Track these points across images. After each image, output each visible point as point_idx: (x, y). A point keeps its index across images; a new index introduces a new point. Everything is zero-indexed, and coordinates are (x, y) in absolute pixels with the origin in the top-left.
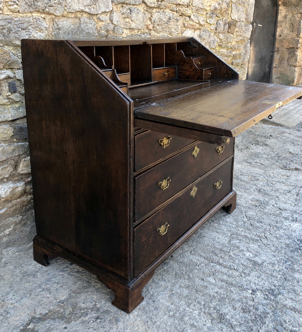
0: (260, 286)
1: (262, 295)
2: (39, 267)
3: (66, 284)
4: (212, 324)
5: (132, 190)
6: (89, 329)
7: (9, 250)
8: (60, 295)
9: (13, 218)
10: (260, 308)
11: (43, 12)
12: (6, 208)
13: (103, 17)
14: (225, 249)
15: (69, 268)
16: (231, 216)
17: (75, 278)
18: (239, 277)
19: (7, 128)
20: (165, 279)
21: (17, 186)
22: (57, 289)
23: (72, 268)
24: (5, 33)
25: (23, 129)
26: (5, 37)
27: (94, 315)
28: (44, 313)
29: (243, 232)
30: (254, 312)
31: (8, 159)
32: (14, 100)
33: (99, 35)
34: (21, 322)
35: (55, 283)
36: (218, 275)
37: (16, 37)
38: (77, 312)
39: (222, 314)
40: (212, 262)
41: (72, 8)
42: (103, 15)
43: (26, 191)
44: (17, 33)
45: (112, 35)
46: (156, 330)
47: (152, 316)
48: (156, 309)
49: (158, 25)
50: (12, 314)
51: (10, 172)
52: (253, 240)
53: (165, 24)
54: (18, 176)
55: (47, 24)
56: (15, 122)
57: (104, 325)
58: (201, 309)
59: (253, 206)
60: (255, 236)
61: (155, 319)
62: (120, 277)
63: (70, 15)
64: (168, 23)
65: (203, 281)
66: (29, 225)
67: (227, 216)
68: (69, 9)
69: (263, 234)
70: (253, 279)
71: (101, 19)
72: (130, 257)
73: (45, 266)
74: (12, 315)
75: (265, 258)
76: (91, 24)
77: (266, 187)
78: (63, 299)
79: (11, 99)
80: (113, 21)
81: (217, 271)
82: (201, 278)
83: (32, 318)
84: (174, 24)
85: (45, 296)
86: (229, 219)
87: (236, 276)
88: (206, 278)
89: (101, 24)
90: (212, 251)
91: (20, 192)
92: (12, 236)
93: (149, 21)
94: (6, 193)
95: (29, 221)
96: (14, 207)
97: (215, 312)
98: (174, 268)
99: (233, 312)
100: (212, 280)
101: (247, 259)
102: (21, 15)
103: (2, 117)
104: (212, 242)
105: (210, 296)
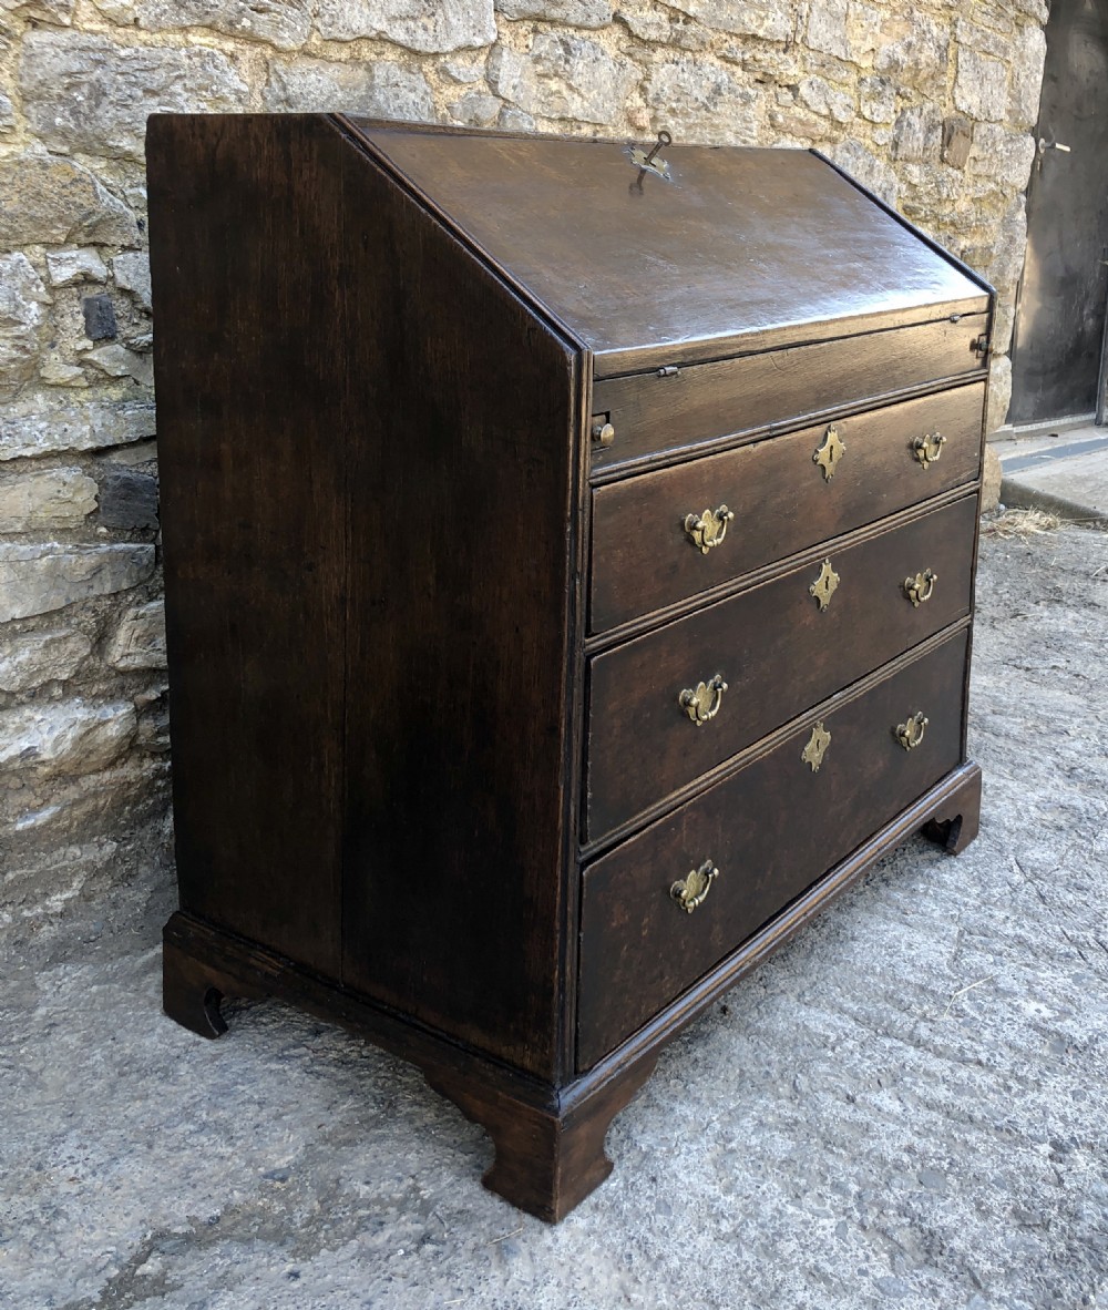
0: (1087, 1127)
1: (1091, 1165)
2: (182, 1040)
3: (294, 1106)
4: (893, 1270)
5: (577, 710)
6: (390, 1279)
7: (61, 974)
8: (270, 1149)
9: (84, 846)
10: (1088, 1212)
11: (230, 31)
12: (57, 804)
13: (458, 67)
14: (939, 986)
15: (304, 1046)
16: (960, 865)
17: (330, 1084)
18: (1000, 1094)
19: (73, 482)
20: (698, 1095)
21: (105, 719)
22: (257, 1126)
23: (321, 1047)
24: (79, 103)
25: (134, 490)
26: (77, 119)
27: (411, 1228)
28: (204, 1217)
29: (1009, 925)
30: (1063, 1229)
31: (70, 605)
32: (103, 370)
34: (113, 1249)
35: (250, 1101)
36: (915, 1084)
37: (120, 123)
38: (340, 1215)
39: (932, 1234)
40: (887, 1034)
41: (341, 23)
42: (460, 61)
43: (138, 742)
44: (126, 106)
46: (664, 1290)
47: (649, 1235)
48: (664, 1207)
49: (673, 111)
50: (74, 1217)
51: (77, 659)
52: (1051, 954)
53: (698, 109)
54: (106, 679)
55: (241, 80)
56: (104, 461)
57: (450, 1267)
58: (845, 1210)
59: (1047, 827)
60: (1060, 940)
61: (662, 1248)
62: (522, 1072)
63: (334, 52)
64: (712, 108)
65: (852, 1107)
66: (144, 881)
67: (944, 864)
68: (330, 26)
69: (1090, 934)
70: (1054, 1101)
71: (454, 73)
72: (562, 990)
73: (211, 1036)
74: (75, 1223)
75: (1101, 1023)
76: (413, 90)
77: (1097, 758)
78: (282, 1163)
79: (91, 364)
80: (500, 86)
81: (908, 1069)
82: (845, 1096)
83: (155, 1237)
84: (734, 115)
85: (211, 1150)
86: (953, 874)
87: (985, 1088)
88: (863, 1094)
89: (451, 92)
90: (887, 992)
91: (114, 743)
92: (77, 920)
93: (636, 95)
94: (57, 742)
95: (146, 864)
96: (89, 806)
97: (903, 1225)
98: (734, 1054)
99: (976, 1226)
100: (887, 1101)
101: (1030, 1026)
102: (143, 35)
103: (56, 437)
104: (887, 957)
105: (884, 1163)
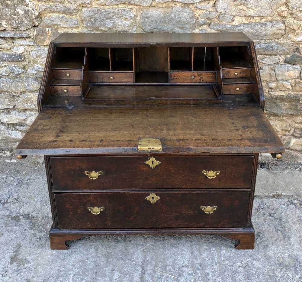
6: (30, 239)
11: (129, 4)
24: (93, 21)
33: (198, 23)
36: (127, 278)
37: (101, 25)
40: (143, 267)
42: (202, 4)
44: (102, 21)
45: (217, 23)
48: (63, 259)
55: (133, 14)
57: (35, 244)
63: (160, 6)
65: (111, 271)
71: (200, 7)
76: (186, 12)
81: (132, 274)
88: (116, 271)
89: (200, 12)
90: (160, 261)
100: (117, 276)
102: (108, 7)
